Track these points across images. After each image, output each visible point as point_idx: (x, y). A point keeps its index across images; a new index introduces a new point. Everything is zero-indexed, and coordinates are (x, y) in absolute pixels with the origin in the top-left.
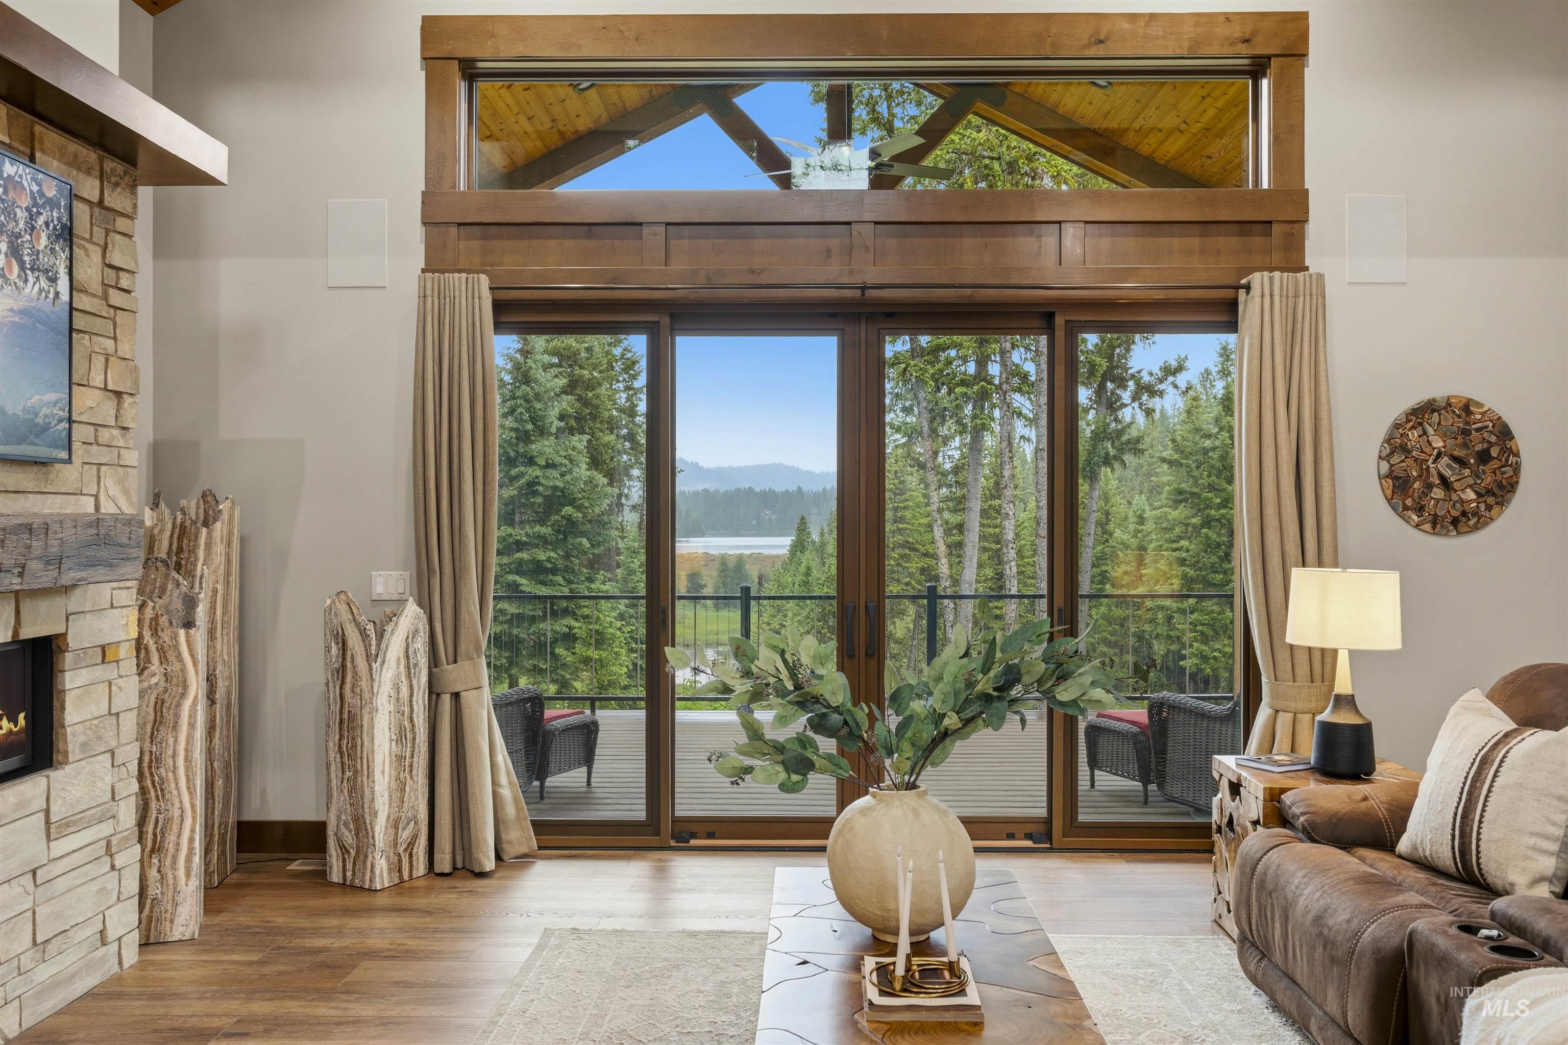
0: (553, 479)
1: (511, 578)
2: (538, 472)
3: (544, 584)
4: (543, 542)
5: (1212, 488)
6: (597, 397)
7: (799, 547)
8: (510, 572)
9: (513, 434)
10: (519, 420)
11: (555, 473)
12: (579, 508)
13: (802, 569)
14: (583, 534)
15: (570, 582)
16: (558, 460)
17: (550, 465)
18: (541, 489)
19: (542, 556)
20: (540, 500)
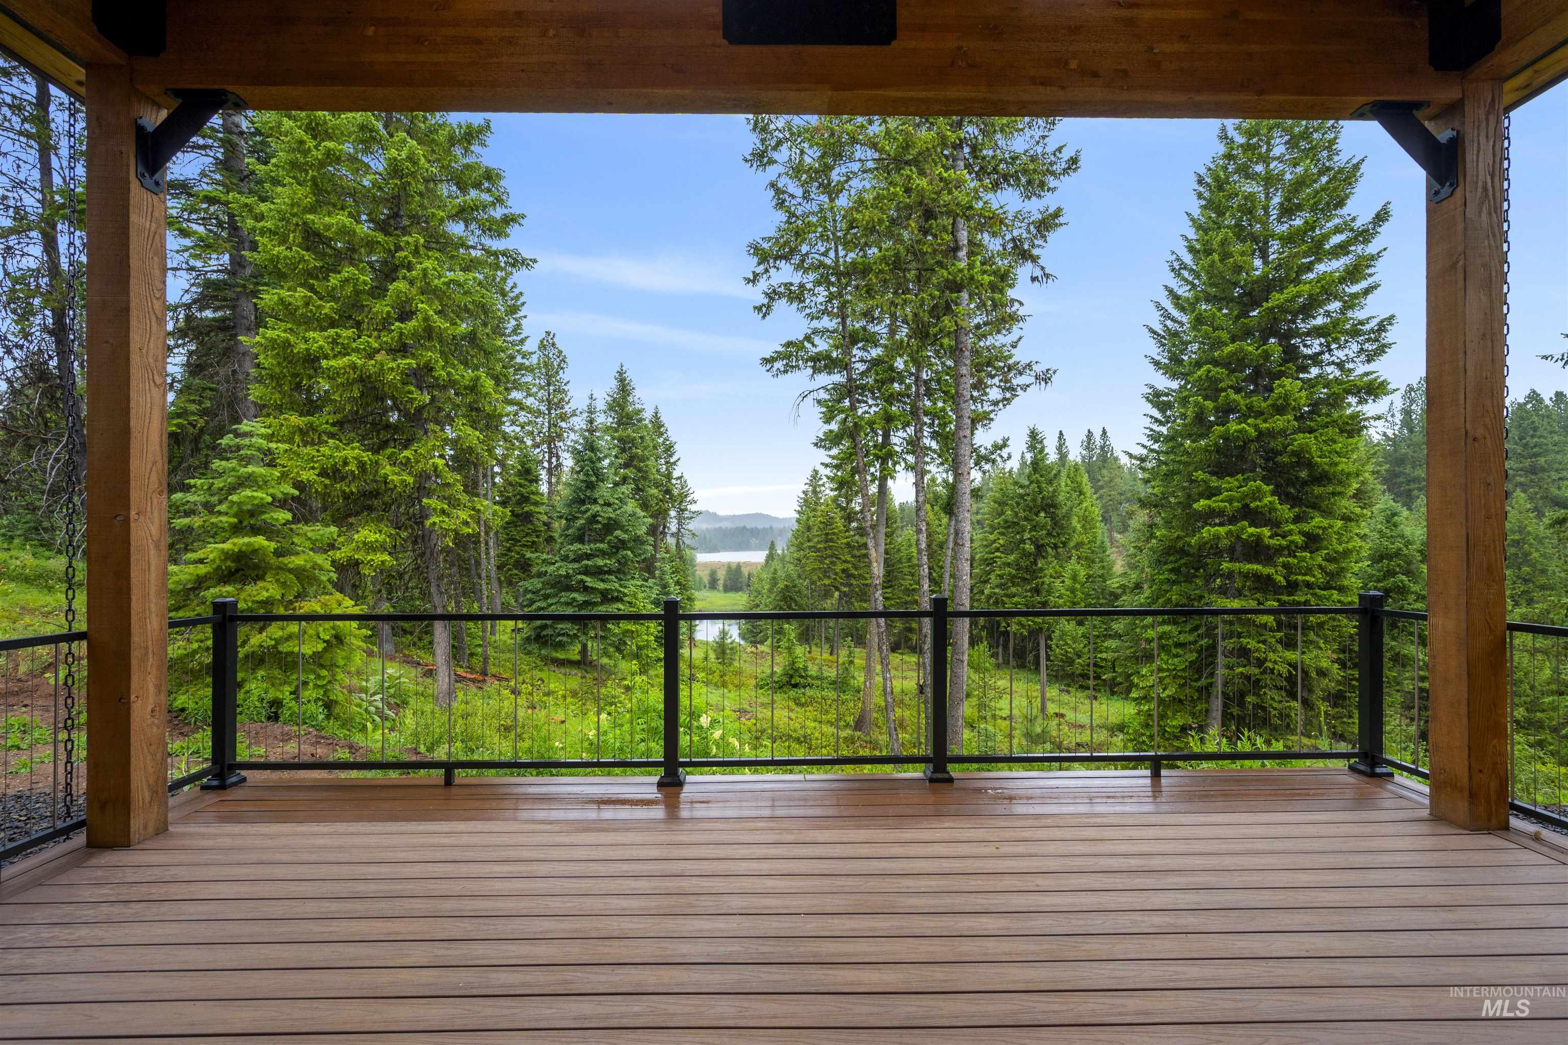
0: (610, 513)
1: (579, 577)
2: (599, 508)
3: (603, 581)
4: (603, 554)
5: (1026, 519)
6: (647, 466)
7: (770, 557)
8: (580, 573)
9: (584, 485)
10: (587, 475)
11: (610, 510)
12: (626, 531)
13: (772, 570)
14: (628, 549)
15: (621, 580)
16: (612, 500)
17: (608, 504)
18: (600, 519)
19: (600, 562)
20: (600, 526)
